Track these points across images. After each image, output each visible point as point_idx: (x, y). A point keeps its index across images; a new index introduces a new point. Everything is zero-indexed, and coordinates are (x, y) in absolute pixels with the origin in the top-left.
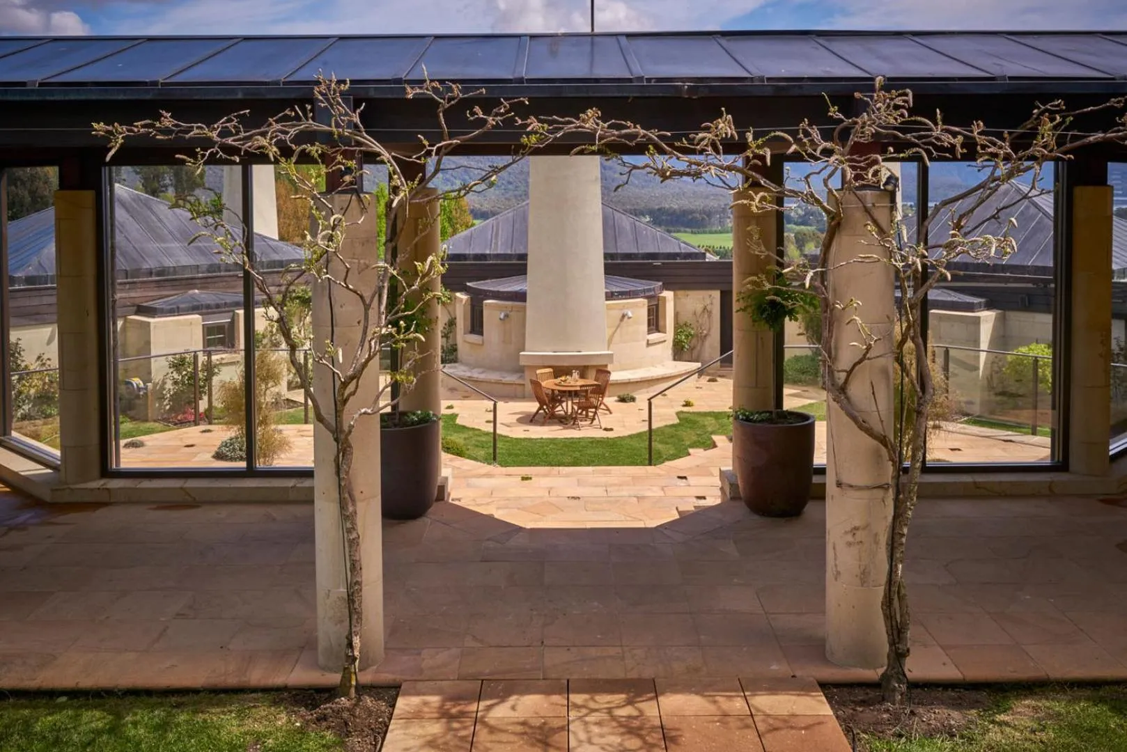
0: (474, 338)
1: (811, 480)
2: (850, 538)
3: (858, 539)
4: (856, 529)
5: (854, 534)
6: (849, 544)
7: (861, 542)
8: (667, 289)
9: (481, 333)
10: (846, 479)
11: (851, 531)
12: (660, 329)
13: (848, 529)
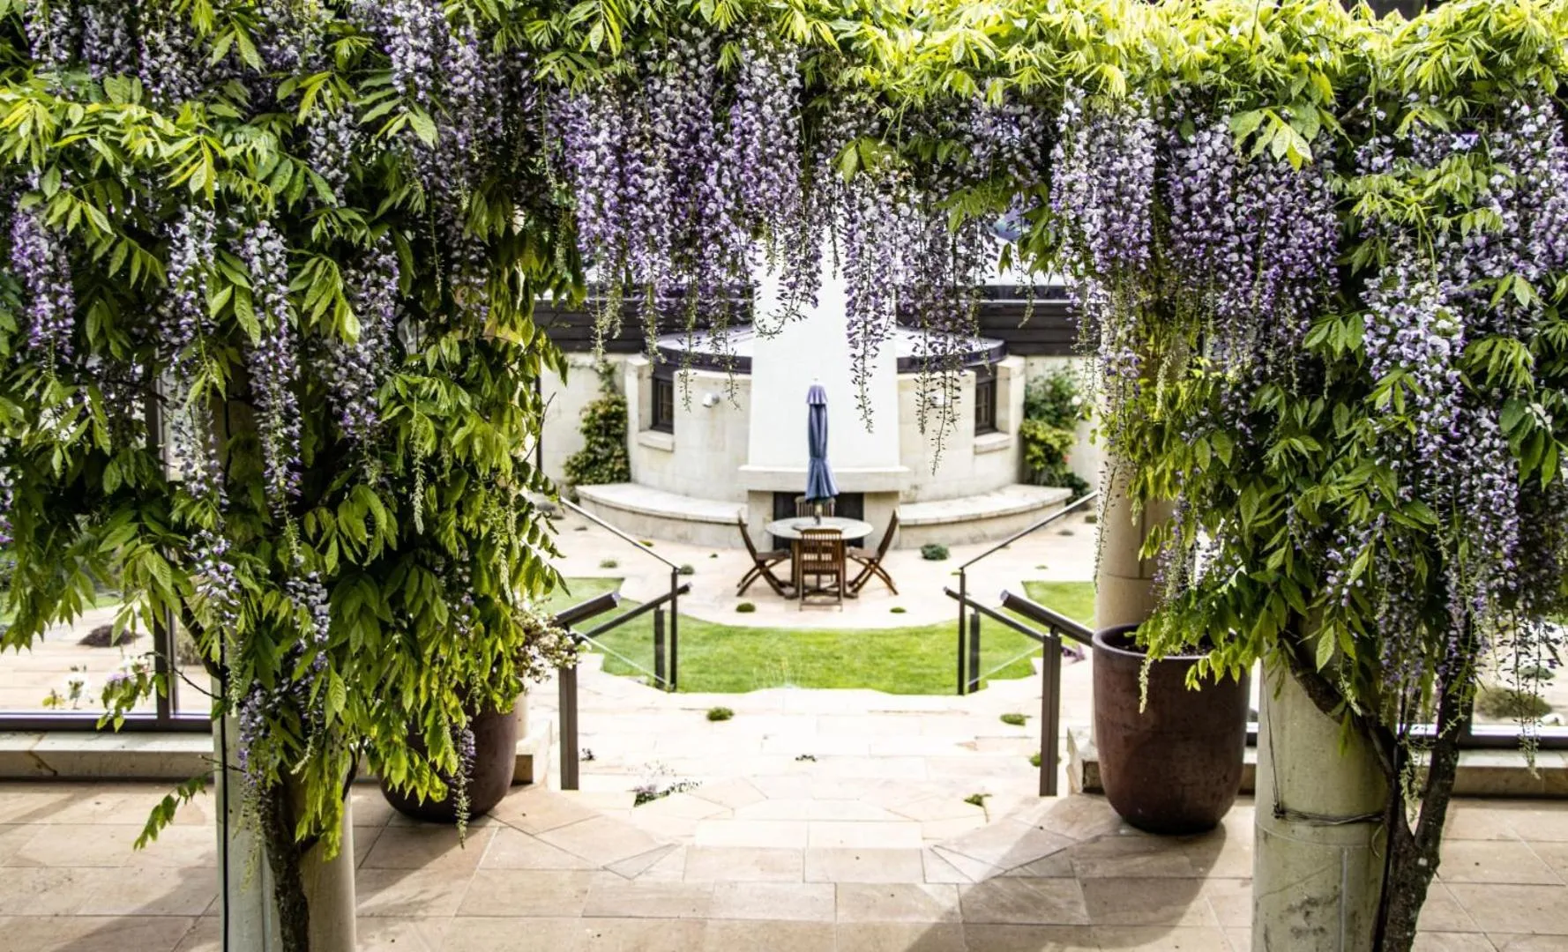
0: (660, 438)
1: (1241, 757)
2: (1298, 920)
3: (1315, 925)
4: (1312, 902)
5: (1308, 914)
6: (1298, 933)
7: (1322, 930)
8: (1014, 353)
9: (669, 428)
10: (1294, 803)
11: (1301, 908)
12: (998, 425)
13: (1296, 902)
